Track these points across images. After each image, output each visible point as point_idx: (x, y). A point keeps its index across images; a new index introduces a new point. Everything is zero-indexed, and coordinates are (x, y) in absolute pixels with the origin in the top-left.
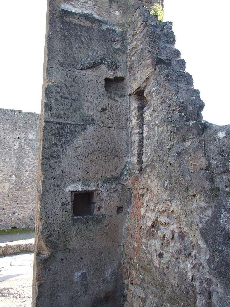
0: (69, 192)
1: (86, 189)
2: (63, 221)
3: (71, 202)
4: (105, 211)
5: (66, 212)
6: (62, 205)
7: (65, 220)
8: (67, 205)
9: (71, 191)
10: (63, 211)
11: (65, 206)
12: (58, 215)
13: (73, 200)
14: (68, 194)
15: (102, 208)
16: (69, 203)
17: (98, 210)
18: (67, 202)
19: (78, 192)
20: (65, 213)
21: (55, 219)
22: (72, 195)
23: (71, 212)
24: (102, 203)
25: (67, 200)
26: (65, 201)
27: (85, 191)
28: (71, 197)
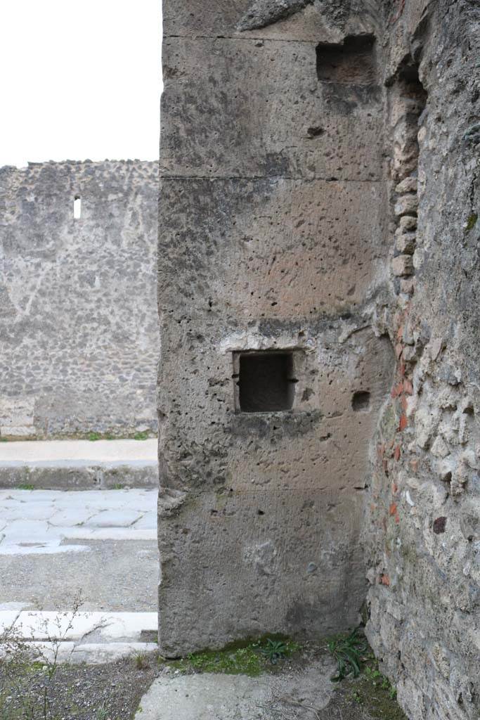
0: (227, 352)
1: (269, 346)
2: (213, 423)
3: (234, 376)
4: (321, 402)
5: (222, 403)
6: (211, 385)
7: (219, 420)
8: (222, 385)
9: (232, 350)
10: (213, 397)
11: (218, 386)
12: (201, 407)
13: (238, 372)
14: (225, 357)
15: (312, 394)
16: (227, 379)
17: (303, 399)
18: (222, 378)
19: (251, 353)
20: (217, 404)
21: (194, 418)
22: (234, 359)
23: (233, 402)
24: (313, 380)
25: (223, 373)
26: (217, 374)
27: (267, 350)
28: (231, 366)
